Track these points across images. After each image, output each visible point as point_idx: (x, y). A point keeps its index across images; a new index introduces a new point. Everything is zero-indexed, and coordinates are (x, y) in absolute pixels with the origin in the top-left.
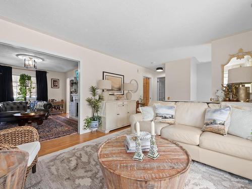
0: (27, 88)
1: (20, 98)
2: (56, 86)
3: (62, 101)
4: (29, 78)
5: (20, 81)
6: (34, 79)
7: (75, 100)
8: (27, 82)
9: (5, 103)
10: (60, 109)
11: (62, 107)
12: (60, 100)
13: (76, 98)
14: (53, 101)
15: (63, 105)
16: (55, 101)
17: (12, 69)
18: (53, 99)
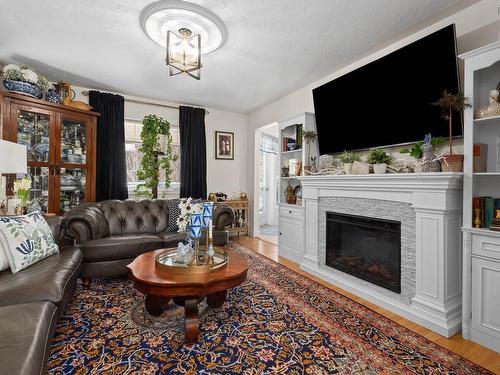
0: (160, 158)
1: (143, 189)
2: (227, 153)
3: (244, 198)
4: (165, 128)
5: (143, 135)
6: (175, 133)
7: (319, 199)
8: (161, 139)
9: (106, 205)
10: (238, 225)
11: (243, 218)
12: (238, 196)
13: (323, 193)
14: (220, 200)
15: (243, 211)
16: (223, 198)
17: (125, 103)
18: (219, 192)
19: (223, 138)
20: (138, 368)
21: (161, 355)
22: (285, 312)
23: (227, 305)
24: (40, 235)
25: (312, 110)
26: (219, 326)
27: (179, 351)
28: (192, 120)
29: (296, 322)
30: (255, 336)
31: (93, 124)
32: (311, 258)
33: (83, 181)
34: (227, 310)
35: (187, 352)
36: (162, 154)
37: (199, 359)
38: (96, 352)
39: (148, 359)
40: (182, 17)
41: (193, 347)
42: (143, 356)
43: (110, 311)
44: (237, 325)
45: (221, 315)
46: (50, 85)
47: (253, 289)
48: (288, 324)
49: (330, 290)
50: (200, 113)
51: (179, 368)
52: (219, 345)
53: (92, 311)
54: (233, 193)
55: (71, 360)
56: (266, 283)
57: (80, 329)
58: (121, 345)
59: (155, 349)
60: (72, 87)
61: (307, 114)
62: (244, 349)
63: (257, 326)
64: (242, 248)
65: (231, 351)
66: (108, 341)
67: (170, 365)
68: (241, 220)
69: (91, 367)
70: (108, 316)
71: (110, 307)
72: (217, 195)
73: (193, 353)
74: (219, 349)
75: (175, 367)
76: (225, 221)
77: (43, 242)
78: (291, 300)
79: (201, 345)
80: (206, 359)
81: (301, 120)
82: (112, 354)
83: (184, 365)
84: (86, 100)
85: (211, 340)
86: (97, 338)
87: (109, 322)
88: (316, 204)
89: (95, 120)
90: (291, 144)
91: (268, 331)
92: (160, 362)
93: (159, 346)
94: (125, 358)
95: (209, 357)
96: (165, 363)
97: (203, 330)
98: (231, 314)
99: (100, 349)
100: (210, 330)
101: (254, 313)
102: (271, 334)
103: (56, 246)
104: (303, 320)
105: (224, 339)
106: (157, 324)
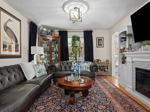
2: (101, 45)
3: (107, 61)
4: (78, 39)
5: (72, 42)
6: (82, 40)
7: (133, 62)
8: (77, 42)
9: (62, 62)
10: (105, 71)
11: (107, 69)
12: (105, 60)
13: (134, 60)
14: (98, 62)
15: (108, 66)
16: (100, 61)
17: (68, 32)
18: (98, 59)
19: (99, 40)
20: (56, 107)
21: (63, 105)
22: (108, 104)
23: (89, 97)
24: (43, 69)
25: (131, 24)
26: (82, 102)
27: (68, 106)
28: (88, 35)
29: (110, 108)
30: (92, 108)
31: (59, 40)
32: (130, 87)
33: (57, 56)
34: (88, 98)
35: (70, 106)
36: (78, 47)
37: (72, 109)
38: (50, 100)
39: (60, 105)
40: (73, 4)
41: (72, 106)
42: (59, 104)
43: (57, 91)
44: (88, 103)
45: (85, 99)
46: (49, 31)
47: (101, 94)
48: (107, 108)
49: (134, 101)
50: (90, 32)
51: (66, 110)
52: (79, 107)
53: (53, 90)
54: (103, 59)
55: (44, 101)
56: (107, 93)
57: (49, 94)
58: (55, 100)
59: (62, 103)
60: (55, 30)
61: (128, 26)
62: (86, 111)
63: (95, 105)
64: (105, 80)
65: (82, 110)
66: (53, 98)
67: (64, 108)
68: (106, 69)
69: (47, 103)
70: (56, 92)
71: (57, 90)
72: (97, 60)
73: (71, 107)
74: (79, 108)
75: (65, 109)
76: (95, 69)
77: (43, 71)
78: (113, 100)
79: (74, 106)
80: (73, 110)
81: (126, 29)
82: (52, 102)
83: (67, 110)
84: (58, 33)
85: (78, 105)
86: (51, 97)
87: (55, 94)
88: (131, 64)
89: (60, 39)
90: (123, 39)
91: (98, 108)
92: (62, 107)
93: (64, 103)
94: (55, 103)
95: (75, 110)
96: (63, 107)
97: (77, 102)
98: (88, 100)
99: (51, 100)
100: (79, 103)
101: (96, 101)
102: (98, 109)
103: (46, 72)
104: (114, 108)
105: (82, 106)
106: (66, 97)
